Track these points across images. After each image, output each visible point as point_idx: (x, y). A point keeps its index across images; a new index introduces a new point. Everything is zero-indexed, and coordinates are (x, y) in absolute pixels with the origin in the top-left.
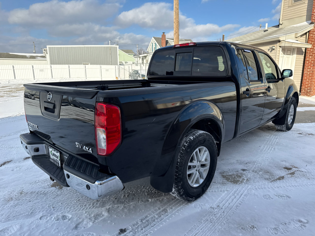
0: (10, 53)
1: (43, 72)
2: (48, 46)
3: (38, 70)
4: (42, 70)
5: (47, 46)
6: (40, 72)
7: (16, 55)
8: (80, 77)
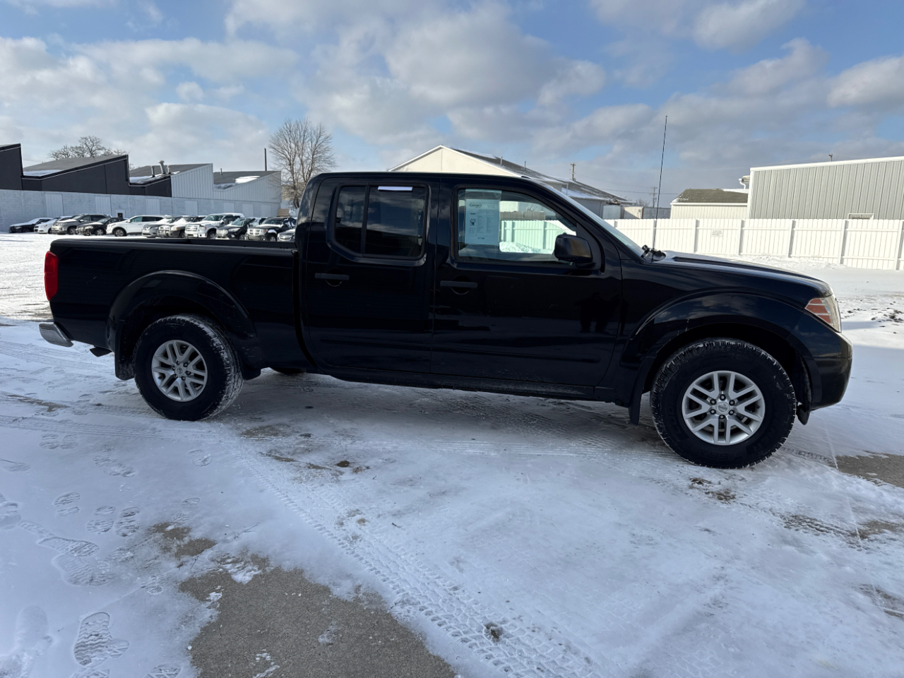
0: (725, 190)
1: (721, 238)
2: (753, 170)
3: (709, 231)
4: (717, 233)
5: (751, 169)
6: (713, 238)
7: (732, 192)
8: (821, 254)
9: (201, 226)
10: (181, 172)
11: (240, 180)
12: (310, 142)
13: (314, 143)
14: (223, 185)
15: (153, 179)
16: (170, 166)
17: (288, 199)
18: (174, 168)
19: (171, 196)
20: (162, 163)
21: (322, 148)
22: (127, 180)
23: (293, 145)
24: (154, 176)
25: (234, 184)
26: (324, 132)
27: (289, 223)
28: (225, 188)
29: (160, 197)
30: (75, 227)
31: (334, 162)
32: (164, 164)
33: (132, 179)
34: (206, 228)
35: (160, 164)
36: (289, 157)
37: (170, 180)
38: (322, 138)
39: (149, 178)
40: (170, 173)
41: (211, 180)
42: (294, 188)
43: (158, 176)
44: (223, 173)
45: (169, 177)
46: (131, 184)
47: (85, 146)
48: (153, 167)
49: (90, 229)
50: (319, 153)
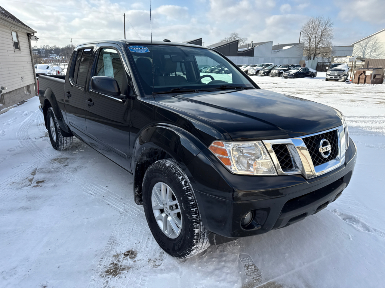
9: (254, 69)
10: (259, 45)
11: (284, 48)
12: (321, 27)
13: (323, 28)
14: (276, 51)
15: (248, 49)
16: (255, 44)
17: (305, 56)
18: (256, 44)
19: (253, 56)
20: (252, 42)
21: (327, 30)
22: (237, 50)
23: (312, 30)
24: (248, 48)
25: (281, 50)
26: (330, 21)
27: (291, 67)
28: (277, 52)
29: (249, 57)
30: (213, 70)
31: (332, 36)
32: (253, 43)
33: (239, 50)
34: (256, 70)
35: (251, 43)
36: (309, 36)
37: (254, 49)
38: (328, 24)
39: (246, 49)
40: (254, 46)
41: (271, 49)
42: (309, 50)
43: (250, 48)
44: (279, 45)
45: (254, 48)
46: (238, 52)
47: (232, 37)
48: (248, 44)
49: (217, 71)
50: (326, 32)
